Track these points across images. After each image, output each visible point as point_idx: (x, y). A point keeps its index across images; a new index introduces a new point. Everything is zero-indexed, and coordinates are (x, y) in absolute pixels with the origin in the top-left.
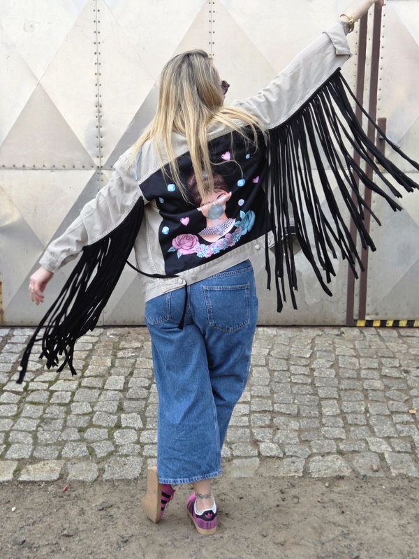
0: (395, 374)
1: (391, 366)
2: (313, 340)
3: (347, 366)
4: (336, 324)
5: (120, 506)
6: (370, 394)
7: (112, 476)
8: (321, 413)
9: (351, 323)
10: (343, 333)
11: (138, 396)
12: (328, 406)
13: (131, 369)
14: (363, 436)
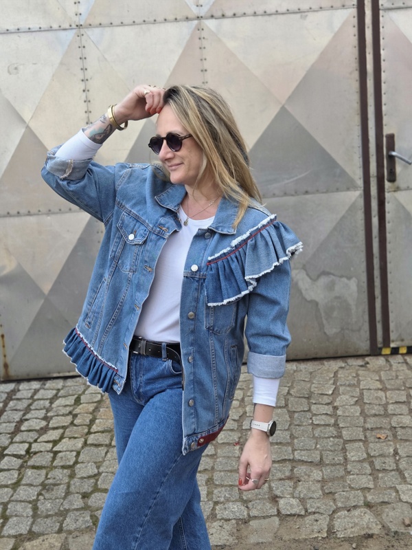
2: (336, 373)
3: (372, 402)
4: (359, 353)
6: (399, 433)
8: (346, 459)
9: (375, 352)
10: (368, 363)
12: (353, 449)
14: (393, 483)
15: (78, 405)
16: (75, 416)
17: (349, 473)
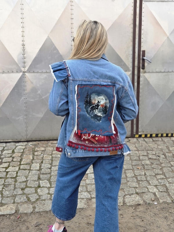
0: (154, 157)
1: (152, 154)
3: (134, 155)
5: (45, 224)
6: (146, 167)
7: (39, 210)
8: (126, 176)
9: (133, 136)
10: (130, 140)
11: (46, 172)
12: (129, 173)
13: (42, 160)
14: (146, 185)
15: (14, 154)
16: (13, 158)
17: (128, 181)
